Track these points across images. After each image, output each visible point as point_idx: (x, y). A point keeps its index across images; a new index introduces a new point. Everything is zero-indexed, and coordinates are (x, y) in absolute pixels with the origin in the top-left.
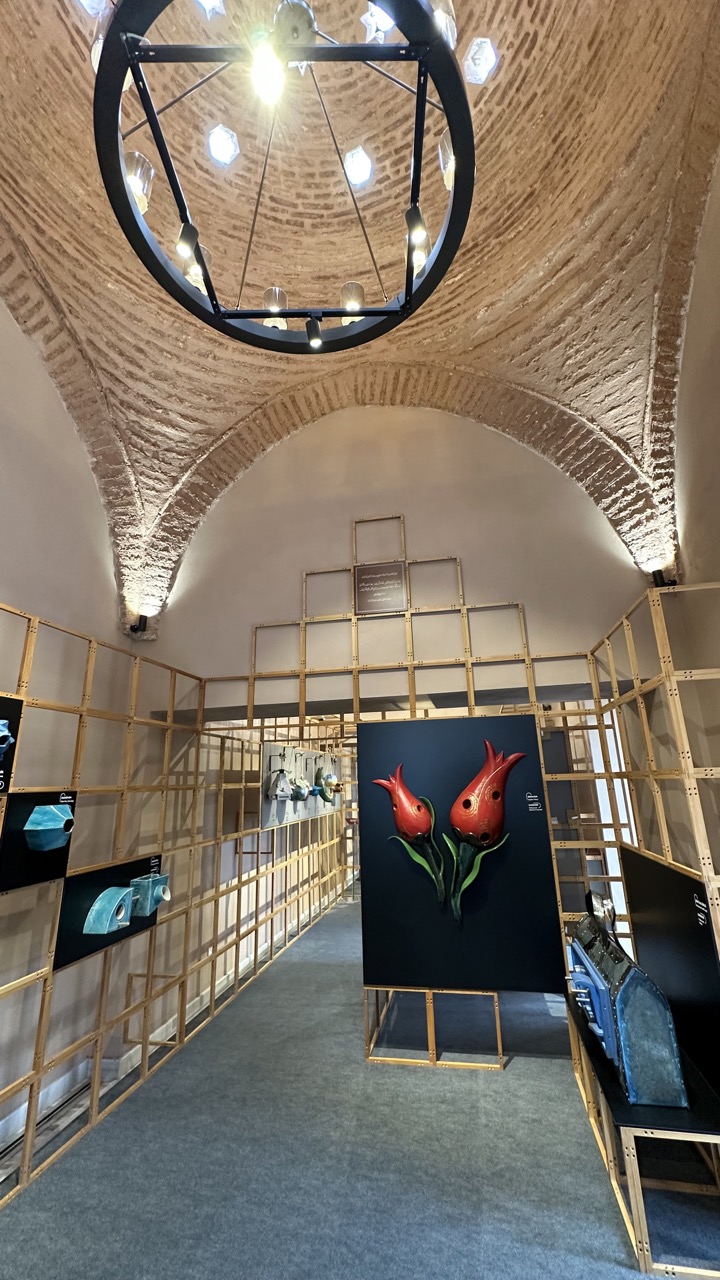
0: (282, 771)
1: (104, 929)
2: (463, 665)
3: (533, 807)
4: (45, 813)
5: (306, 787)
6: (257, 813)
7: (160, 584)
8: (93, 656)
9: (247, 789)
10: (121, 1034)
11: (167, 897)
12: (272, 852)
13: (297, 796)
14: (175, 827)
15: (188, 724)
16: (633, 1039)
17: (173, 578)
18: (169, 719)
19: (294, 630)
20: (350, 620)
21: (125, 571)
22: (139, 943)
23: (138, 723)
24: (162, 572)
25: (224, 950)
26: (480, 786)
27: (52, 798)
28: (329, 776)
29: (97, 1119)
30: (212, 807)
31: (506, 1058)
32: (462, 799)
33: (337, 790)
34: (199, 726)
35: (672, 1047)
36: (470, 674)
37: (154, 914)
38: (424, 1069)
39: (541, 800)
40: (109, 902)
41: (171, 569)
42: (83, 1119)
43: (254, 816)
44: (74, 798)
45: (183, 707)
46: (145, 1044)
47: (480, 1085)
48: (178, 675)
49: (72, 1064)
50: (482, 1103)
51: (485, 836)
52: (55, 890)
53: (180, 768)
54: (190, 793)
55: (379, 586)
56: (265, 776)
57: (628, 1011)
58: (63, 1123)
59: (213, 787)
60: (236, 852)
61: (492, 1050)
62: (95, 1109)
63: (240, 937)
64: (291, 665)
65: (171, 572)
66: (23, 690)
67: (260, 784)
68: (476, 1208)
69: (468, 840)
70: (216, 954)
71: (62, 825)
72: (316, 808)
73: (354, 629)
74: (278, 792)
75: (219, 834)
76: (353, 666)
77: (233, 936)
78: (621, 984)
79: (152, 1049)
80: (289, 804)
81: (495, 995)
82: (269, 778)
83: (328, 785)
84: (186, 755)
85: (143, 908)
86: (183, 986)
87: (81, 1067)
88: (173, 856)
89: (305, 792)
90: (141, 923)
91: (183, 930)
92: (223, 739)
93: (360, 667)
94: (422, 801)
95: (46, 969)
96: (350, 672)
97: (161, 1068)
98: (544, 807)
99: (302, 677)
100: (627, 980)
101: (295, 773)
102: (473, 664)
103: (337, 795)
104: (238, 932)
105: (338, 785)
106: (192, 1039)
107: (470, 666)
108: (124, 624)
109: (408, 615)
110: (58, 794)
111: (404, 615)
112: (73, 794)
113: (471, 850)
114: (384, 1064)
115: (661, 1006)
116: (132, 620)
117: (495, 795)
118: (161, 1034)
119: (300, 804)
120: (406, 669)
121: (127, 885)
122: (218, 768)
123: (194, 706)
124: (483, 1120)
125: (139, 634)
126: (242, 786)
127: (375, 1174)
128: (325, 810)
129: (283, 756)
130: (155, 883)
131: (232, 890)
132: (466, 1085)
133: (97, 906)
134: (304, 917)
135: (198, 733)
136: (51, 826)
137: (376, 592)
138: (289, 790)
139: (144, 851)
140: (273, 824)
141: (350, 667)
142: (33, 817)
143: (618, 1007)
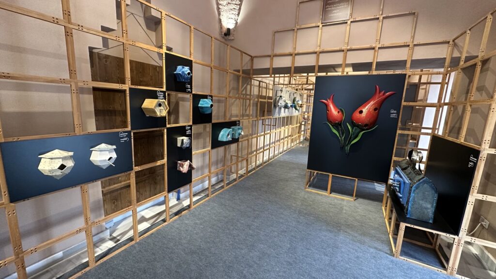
0: (281, 96)
1: (225, 140)
2: (373, 48)
3: (392, 116)
4: (204, 101)
5: (290, 104)
6: (271, 111)
7: (234, 13)
8: (213, 44)
9: (268, 102)
10: (230, 170)
11: (243, 133)
12: (276, 125)
13: (286, 107)
14: (243, 113)
15: (248, 75)
16: (416, 200)
17: (240, 9)
18: (241, 72)
19: (291, 32)
20: (319, 26)
21: (220, 7)
22: (233, 146)
23: (230, 73)
24: (234, 6)
25: (259, 153)
26: (369, 105)
27: (205, 97)
28: (298, 101)
29: (226, 188)
30: (255, 108)
31: (355, 198)
32: (359, 110)
33: (301, 106)
34: (251, 76)
35: (433, 205)
36: (376, 53)
37: (238, 138)
38: (325, 196)
39: (398, 114)
40: (225, 132)
41: (239, 5)
42: (222, 187)
43: (270, 112)
44: (212, 98)
45: (245, 68)
46: (237, 174)
47: (345, 203)
48: (243, 54)
49: (217, 175)
50: (345, 208)
51: (366, 125)
52: (209, 127)
53: (244, 92)
54: (248, 101)
55: (336, 7)
56: (274, 98)
57: (417, 191)
58: (217, 187)
59: (256, 100)
60: (263, 124)
61: (352, 195)
62: (225, 185)
63: (264, 150)
64: (289, 50)
65: (238, 6)
66: (192, 56)
67: (272, 101)
68: (339, 230)
69: (358, 126)
70: (257, 154)
71: (210, 106)
72: (292, 113)
73: (320, 31)
74: (279, 104)
75: (258, 117)
76: (318, 50)
77: (262, 150)
78: (417, 182)
79: (239, 175)
80: (283, 109)
81: (357, 179)
82: (276, 99)
83: (298, 104)
84: (246, 88)
85: (235, 136)
86: (247, 160)
87: (220, 176)
88: (243, 122)
89: (289, 105)
90: (235, 140)
91: (247, 145)
92: (260, 82)
93: (321, 50)
94: (341, 110)
95: (209, 148)
96: (315, 53)
97: (242, 180)
98: (398, 116)
99: (294, 55)
100: (421, 181)
101: (286, 98)
102: (379, 48)
103: (301, 108)
104: (264, 148)
105: (301, 105)
106: (250, 175)
107: (377, 49)
108: (222, 32)
109: (349, 22)
110: (207, 95)
111: (347, 23)
112: (211, 96)
113: (358, 130)
114: (311, 192)
115: (433, 192)
116: (224, 30)
117: (375, 109)
118: (241, 172)
119: (287, 110)
120: (343, 51)
121: (230, 128)
122: (258, 94)
123: (249, 68)
124: (344, 211)
125: (227, 37)
126: (266, 100)
127: (306, 216)
128: (295, 113)
129: (281, 91)
130: (239, 129)
131: (262, 135)
132: (340, 202)
133: (222, 133)
134: (285, 148)
135: (251, 79)
136: (206, 105)
137: (334, 10)
138: (283, 104)
139: (233, 119)
140: (277, 116)
141: (316, 50)
142: (200, 102)
143: (413, 188)
